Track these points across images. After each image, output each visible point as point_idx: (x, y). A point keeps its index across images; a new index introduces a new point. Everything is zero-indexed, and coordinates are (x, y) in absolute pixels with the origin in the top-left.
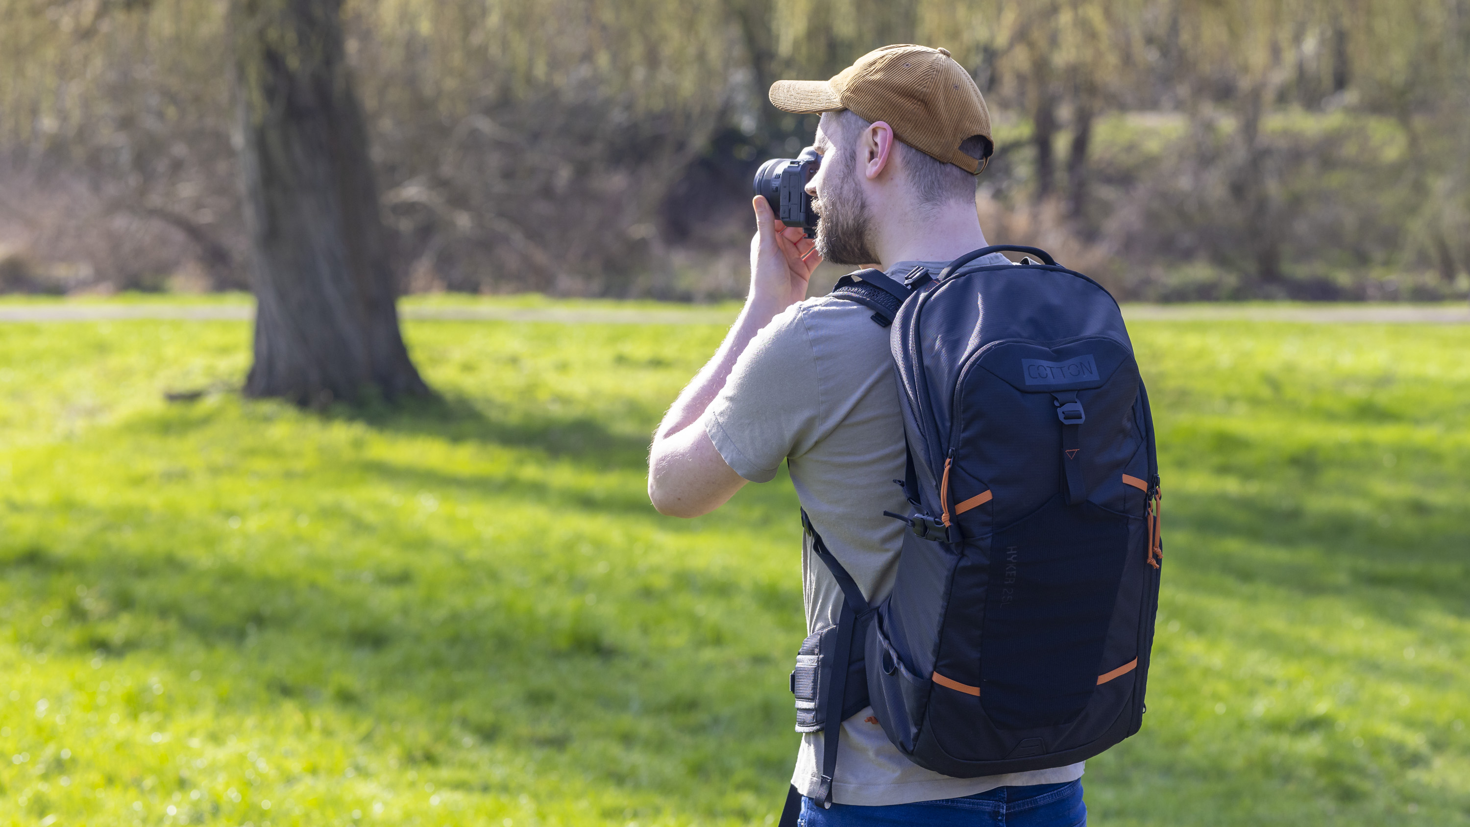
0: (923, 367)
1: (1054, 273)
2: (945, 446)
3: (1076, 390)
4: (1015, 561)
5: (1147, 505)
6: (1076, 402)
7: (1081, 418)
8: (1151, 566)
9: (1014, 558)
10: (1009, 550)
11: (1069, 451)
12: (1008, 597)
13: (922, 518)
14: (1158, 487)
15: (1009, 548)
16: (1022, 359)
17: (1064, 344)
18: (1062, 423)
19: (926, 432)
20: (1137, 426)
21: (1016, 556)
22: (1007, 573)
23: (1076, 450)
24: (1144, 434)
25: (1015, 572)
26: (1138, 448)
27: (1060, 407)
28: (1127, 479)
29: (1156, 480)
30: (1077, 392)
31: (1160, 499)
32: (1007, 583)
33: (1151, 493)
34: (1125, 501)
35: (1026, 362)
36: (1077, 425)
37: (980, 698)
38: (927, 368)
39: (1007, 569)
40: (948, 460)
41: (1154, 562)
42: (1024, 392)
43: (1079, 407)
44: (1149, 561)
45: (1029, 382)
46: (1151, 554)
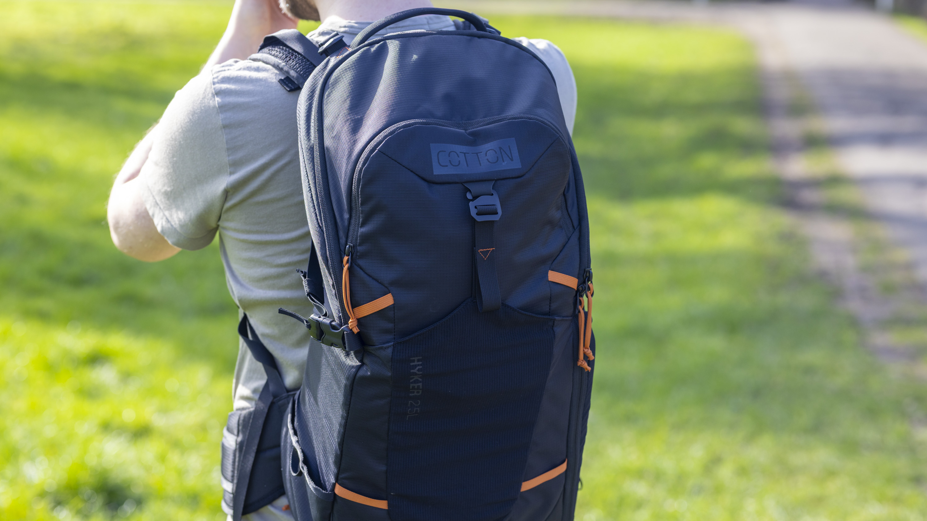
0: (324, 148)
1: (482, 40)
2: (343, 241)
3: (493, 180)
4: (421, 373)
5: (577, 302)
6: (492, 195)
7: (497, 213)
8: (582, 369)
9: (419, 370)
10: (414, 361)
11: (482, 250)
12: (415, 409)
13: (317, 321)
14: (590, 282)
15: (413, 358)
16: (431, 144)
17: (480, 126)
18: (475, 220)
19: (324, 224)
20: (569, 214)
21: (421, 367)
22: (411, 385)
23: (491, 249)
24: (576, 223)
25: (420, 384)
26: (569, 239)
27: (472, 200)
28: (554, 276)
29: (588, 275)
30: (494, 181)
31: (592, 295)
32: (413, 395)
33: (582, 288)
34: (550, 300)
35: (435, 148)
36: (492, 222)
37: (388, 511)
38: (328, 149)
39: (411, 381)
40: (346, 258)
41: (585, 365)
42: (431, 182)
43: (495, 201)
44: (579, 364)
45: (438, 171)
46: (581, 356)
